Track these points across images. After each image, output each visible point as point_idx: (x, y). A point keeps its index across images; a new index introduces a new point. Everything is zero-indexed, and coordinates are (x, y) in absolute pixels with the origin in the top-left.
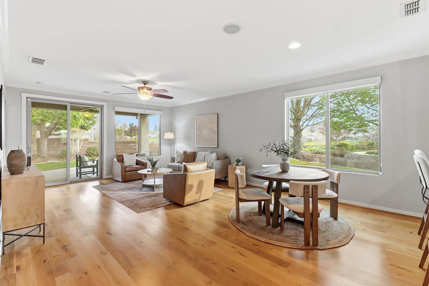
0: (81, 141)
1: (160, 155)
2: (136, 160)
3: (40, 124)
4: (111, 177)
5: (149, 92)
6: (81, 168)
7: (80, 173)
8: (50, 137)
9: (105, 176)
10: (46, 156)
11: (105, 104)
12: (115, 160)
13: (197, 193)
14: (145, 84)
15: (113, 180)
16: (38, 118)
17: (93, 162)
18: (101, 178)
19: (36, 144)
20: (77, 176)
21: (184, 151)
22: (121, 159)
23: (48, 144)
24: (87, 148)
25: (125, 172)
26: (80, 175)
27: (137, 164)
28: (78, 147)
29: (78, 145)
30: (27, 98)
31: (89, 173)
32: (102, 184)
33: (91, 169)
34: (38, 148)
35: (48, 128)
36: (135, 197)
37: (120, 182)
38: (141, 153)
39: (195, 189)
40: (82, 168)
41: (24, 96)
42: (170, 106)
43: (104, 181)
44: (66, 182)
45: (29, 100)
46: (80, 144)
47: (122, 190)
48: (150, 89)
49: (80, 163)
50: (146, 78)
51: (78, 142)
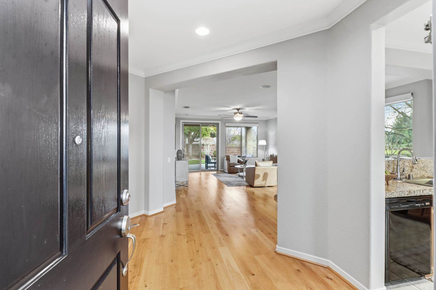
0: (210, 146)
1: (257, 157)
2: (238, 159)
3: (188, 135)
4: (223, 170)
5: (240, 115)
6: (207, 163)
7: (207, 166)
8: (194, 143)
9: (220, 169)
10: (191, 156)
11: (220, 122)
12: (225, 159)
13: (263, 180)
14: (238, 110)
15: (223, 172)
16: (187, 131)
17: (215, 161)
18: (217, 170)
19: (186, 148)
20: (206, 169)
21: (271, 155)
22: (228, 159)
23: (192, 148)
24: (214, 151)
25: (230, 167)
26: (207, 168)
27: (238, 163)
28: (209, 150)
29: (209, 148)
30: (183, 122)
31: (212, 167)
32: (217, 173)
33: (213, 165)
34: (187, 150)
35: (192, 136)
36: (231, 181)
37: (226, 173)
38: (243, 155)
39: (261, 178)
40: (209, 163)
41: (181, 121)
42: (265, 119)
43: (219, 172)
44: (199, 170)
45: (183, 123)
46: (210, 148)
47: (226, 177)
48: (241, 113)
49: (207, 160)
50: (238, 107)
51: (209, 146)
